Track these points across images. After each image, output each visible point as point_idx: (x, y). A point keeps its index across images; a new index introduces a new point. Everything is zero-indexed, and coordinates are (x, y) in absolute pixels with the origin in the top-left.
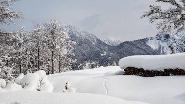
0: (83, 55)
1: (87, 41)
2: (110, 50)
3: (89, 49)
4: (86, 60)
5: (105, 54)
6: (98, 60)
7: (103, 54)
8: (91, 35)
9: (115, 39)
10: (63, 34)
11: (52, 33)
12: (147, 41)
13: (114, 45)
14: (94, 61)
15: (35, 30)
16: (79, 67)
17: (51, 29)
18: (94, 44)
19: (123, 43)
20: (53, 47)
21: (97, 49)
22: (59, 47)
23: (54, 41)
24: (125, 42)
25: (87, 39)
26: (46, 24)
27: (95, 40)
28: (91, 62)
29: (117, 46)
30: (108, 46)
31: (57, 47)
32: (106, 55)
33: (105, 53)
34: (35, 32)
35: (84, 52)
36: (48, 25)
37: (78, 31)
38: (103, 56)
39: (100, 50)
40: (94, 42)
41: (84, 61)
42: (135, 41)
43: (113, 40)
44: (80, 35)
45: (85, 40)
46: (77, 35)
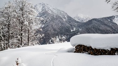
0: (54, 30)
1: (58, 17)
2: (79, 26)
3: (60, 25)
4: (57, 35)
5: (74, 30)
6: (68, 35)
7: (73, 29)
8: (62, 12)
9: (84, 16)
10: (32, 11)
11: (22, 9)
12: (114, 19)
13: (83, 22)
14: (64, 36)
15: (6, 6)
16: (50, 41)
17: (21, 6)
18: (64, 20)
19: (92, 20)
20: (22, 23)
21: (68, 25)
22: (27, 23)
23: (23, 17)
24: (94, 19)
25: (58, 16)
26: (16, 1)
27: (66, 17)
28: (61, 37)
29: (85, 23)
30: (78, 22)
31: (25, 23)
32: (76, 31)
33: (75, 28)
34: (6, 8)
35: (55, 27)
36: (18, 2)
37: (51, 8)
38: (73, 31)
39: (70, 26)
40: (65, 18)
41: (55, 35)
42: (102, 18)
43: (82, 17)
44: (52, 12)
45: (56, 16)
46: (50, 12)
